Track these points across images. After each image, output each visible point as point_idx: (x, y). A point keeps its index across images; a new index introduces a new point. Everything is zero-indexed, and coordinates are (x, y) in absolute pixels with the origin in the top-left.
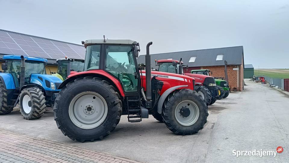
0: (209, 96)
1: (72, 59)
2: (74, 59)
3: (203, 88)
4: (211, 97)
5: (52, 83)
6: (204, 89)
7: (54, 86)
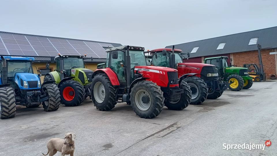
0: (204, 89)
1: (66, 56)
2: (68, 56)
3: (196, 79)
4: (206, 90)
5: (25, 82)
6: (198, 80)
7: (27, 85)
